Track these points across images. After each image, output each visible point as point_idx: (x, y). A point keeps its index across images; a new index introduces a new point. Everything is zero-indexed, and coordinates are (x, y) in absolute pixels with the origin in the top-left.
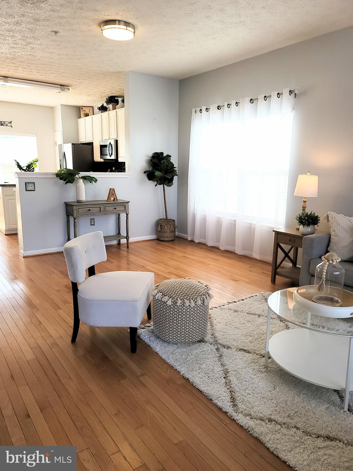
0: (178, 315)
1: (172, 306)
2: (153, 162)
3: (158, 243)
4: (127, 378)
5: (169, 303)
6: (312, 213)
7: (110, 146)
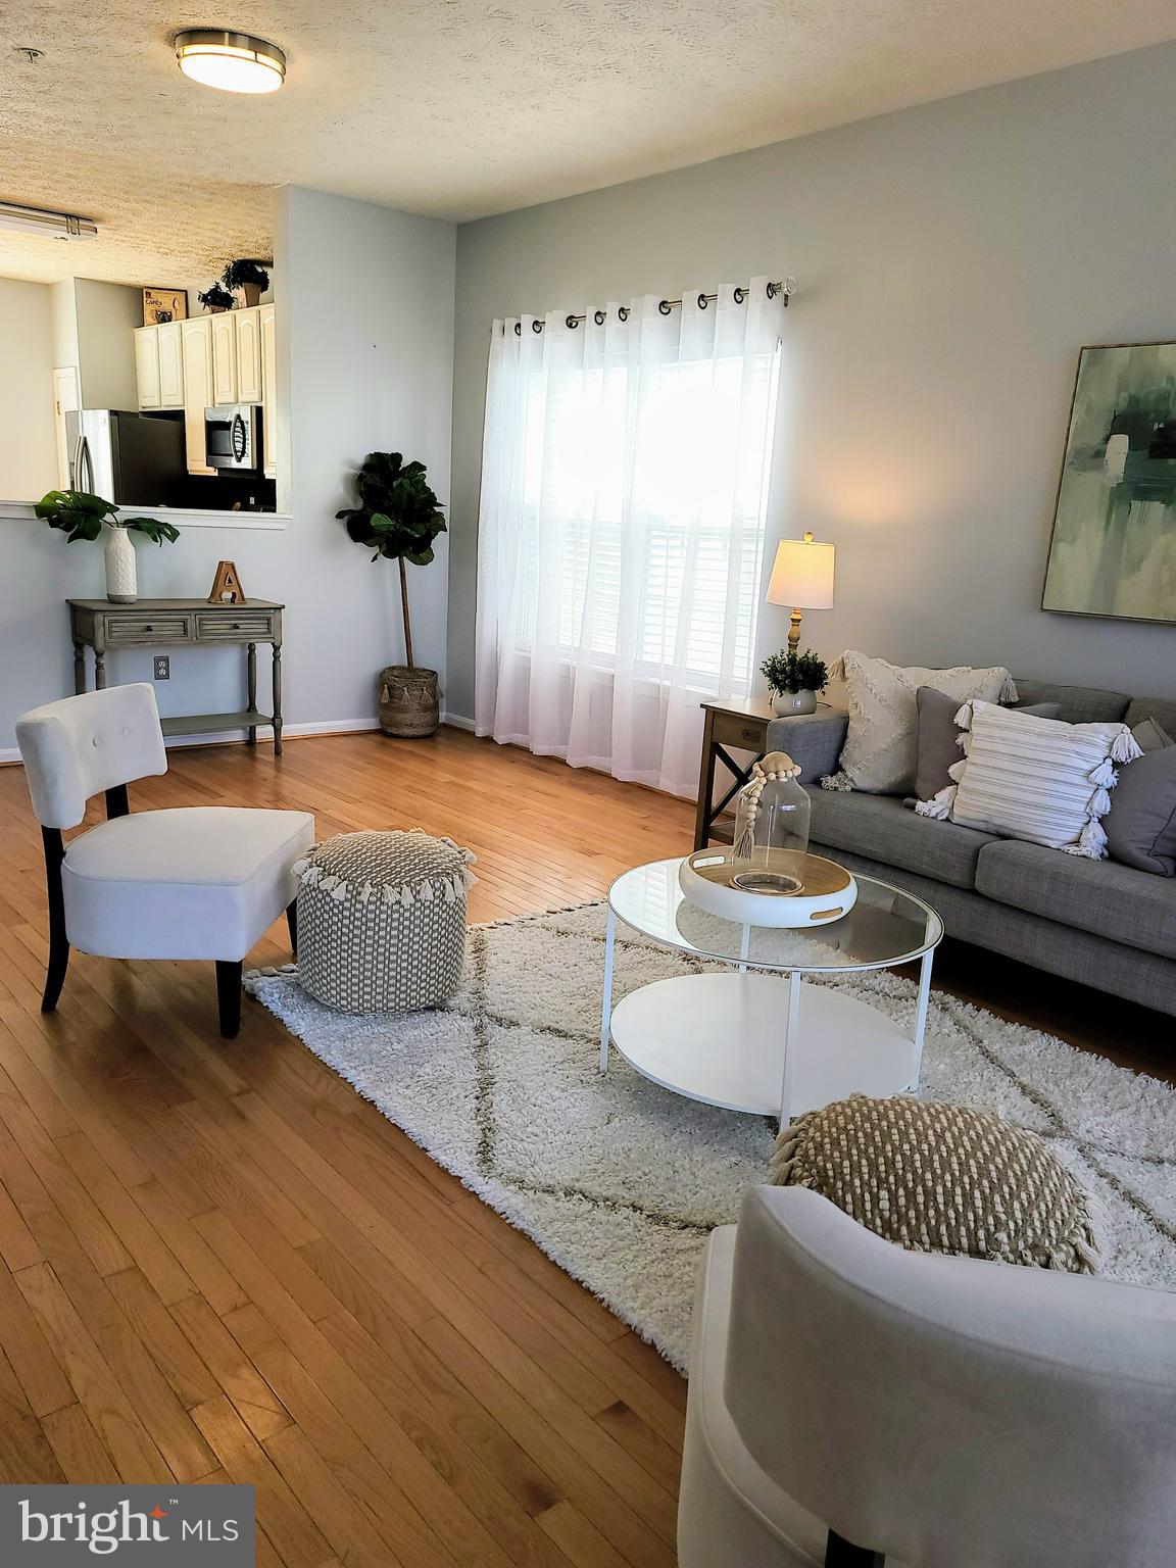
0: (364, 928)
1: (347, 904)
2: (366, 484)
3: (382, 744)
4: (195, 1099)
5: (339, 894)
6: (810, 655)
7: (238, 424)
